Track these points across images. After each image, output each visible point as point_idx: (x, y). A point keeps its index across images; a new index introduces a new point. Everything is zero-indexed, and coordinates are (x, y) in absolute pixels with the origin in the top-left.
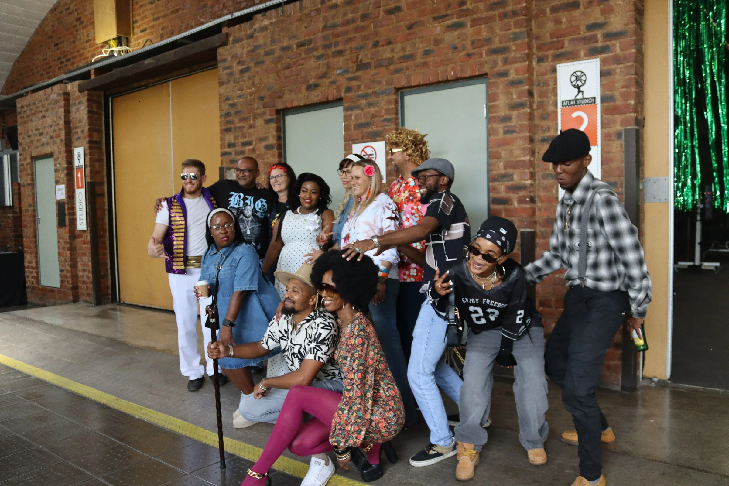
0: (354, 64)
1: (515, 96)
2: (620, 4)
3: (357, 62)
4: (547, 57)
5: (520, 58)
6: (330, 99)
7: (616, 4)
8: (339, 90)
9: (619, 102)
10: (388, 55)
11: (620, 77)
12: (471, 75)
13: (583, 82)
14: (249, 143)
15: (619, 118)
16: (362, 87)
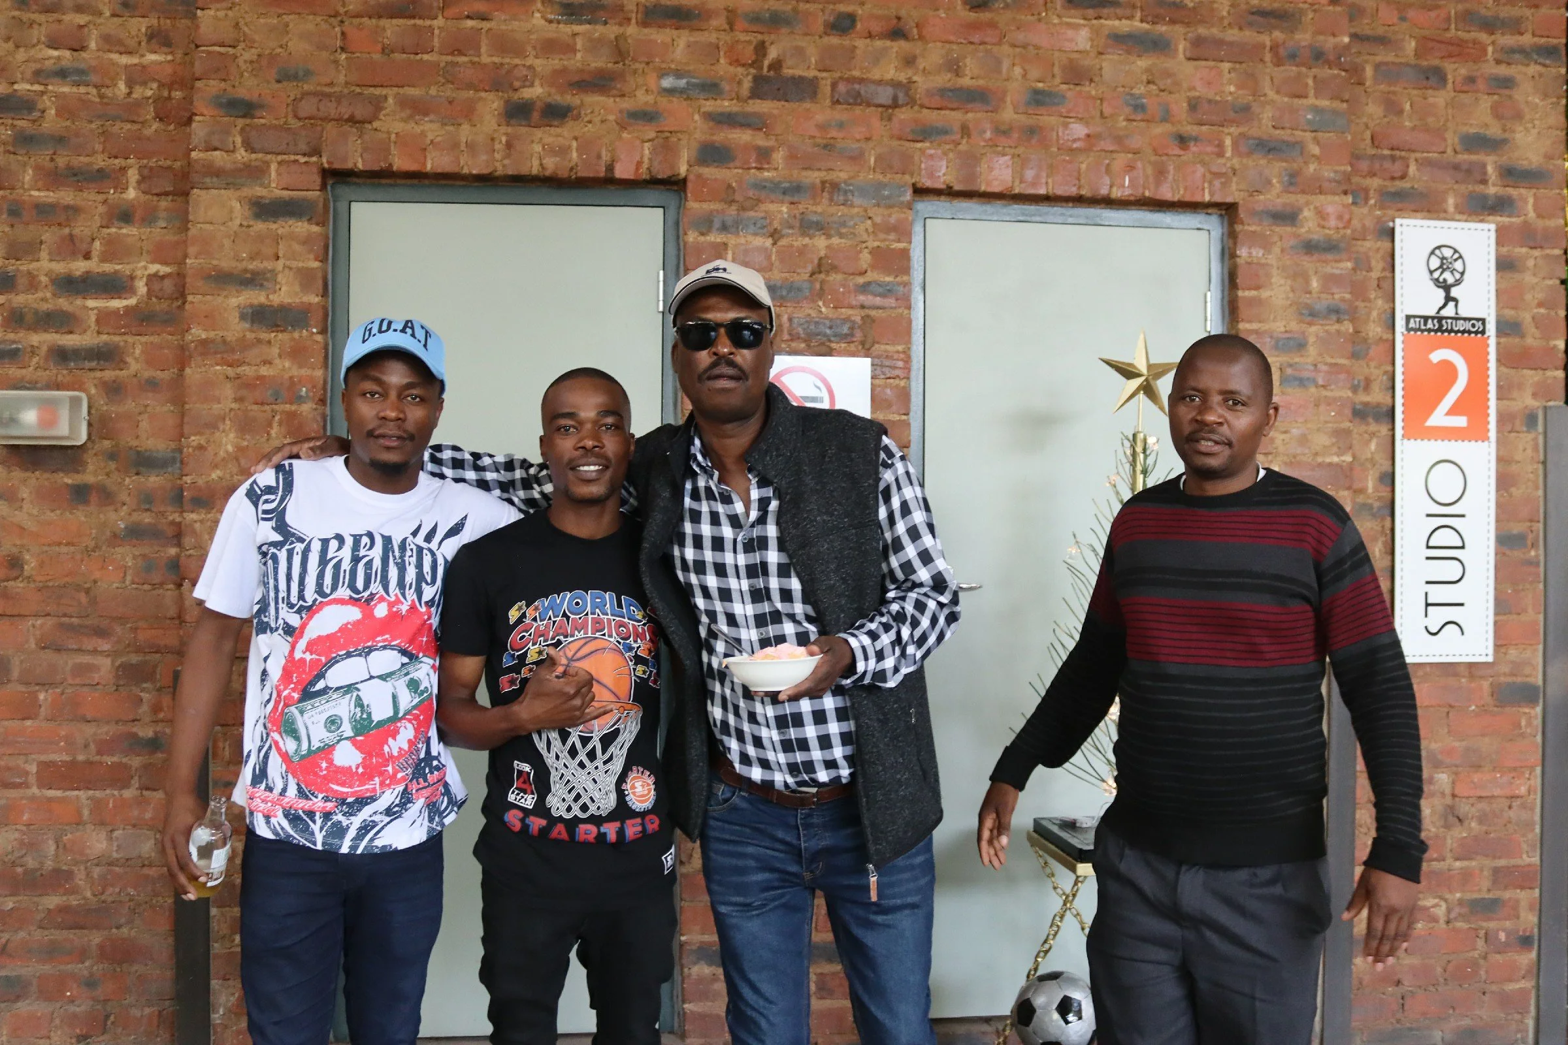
0: (740, 70)
1: (1315, 284)
2: (1537, 105)
3: (756, 63)
4: (1366, 191)
5: (1330, 181)
6: (623, 171)
7: (1527, 102)
8: (666, 146)
9: (1533, 339)
10: (890, 71)
11: (1535, 280)
12: (1188, 198)
13: (1458, 276)
14: (113, 286)
15: (1531, 377)
16: (779, 157)
